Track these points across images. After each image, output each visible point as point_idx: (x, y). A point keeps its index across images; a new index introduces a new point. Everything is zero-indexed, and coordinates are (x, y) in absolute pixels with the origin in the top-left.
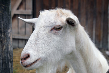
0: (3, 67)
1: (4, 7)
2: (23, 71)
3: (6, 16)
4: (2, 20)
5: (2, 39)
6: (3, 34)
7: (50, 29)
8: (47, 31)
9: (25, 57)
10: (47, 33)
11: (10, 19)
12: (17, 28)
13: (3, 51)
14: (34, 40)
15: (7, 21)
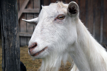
0: (11, 63)
1: (10, 5)
2: (32, 67)
3: (12, 15)
4: (8, 18)
5: (9, 37)
6: (9, 32)
7: (53, 19)
8: (51, 21)
9: (33, 46)
10: (51, 23)
11: (16, 17)
12: (25, 26)
13: (10, 48)
14: (40, 30)
15: (14, 20)
